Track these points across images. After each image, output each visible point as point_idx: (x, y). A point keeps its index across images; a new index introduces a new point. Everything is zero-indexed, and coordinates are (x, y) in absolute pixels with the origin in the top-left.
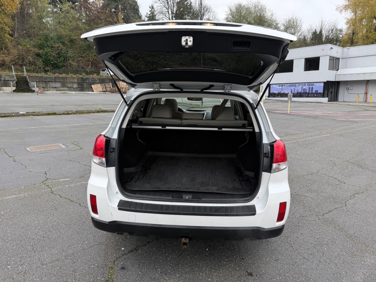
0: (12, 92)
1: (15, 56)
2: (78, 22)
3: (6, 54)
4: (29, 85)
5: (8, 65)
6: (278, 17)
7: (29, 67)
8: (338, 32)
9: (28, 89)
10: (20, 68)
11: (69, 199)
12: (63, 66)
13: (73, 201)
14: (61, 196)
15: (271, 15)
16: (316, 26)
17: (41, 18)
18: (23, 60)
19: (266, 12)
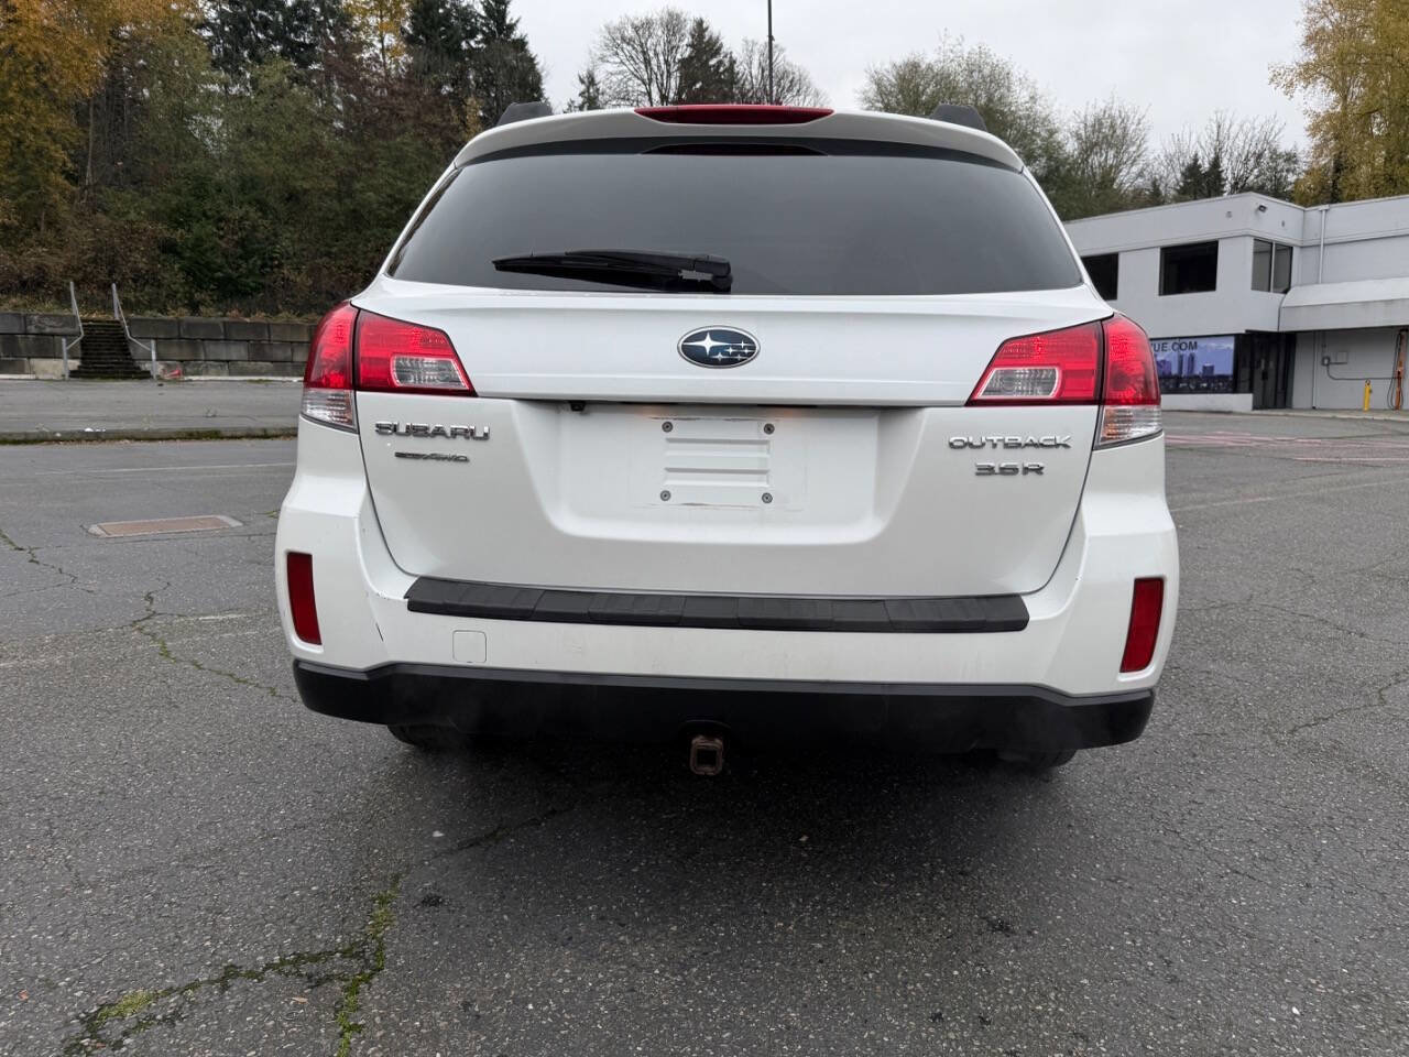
0: (67, 377)
1: (83, 252)
2: (318, 130)
3: (50, 244)
4: (129, 354)
5: (55, 285)
6: (1054, 108)
7: (135, 290)
8: (1282, 164)
9: (127, 368)
10: (100, 296)
11: (231, 675)
12: (262, 287)
13: (245, 682)
14: (198, 666)
15: (1027, 99)
16: (1199, 142)
17: (181, 115)
18: (113, 266)
19: (1009, 89)
